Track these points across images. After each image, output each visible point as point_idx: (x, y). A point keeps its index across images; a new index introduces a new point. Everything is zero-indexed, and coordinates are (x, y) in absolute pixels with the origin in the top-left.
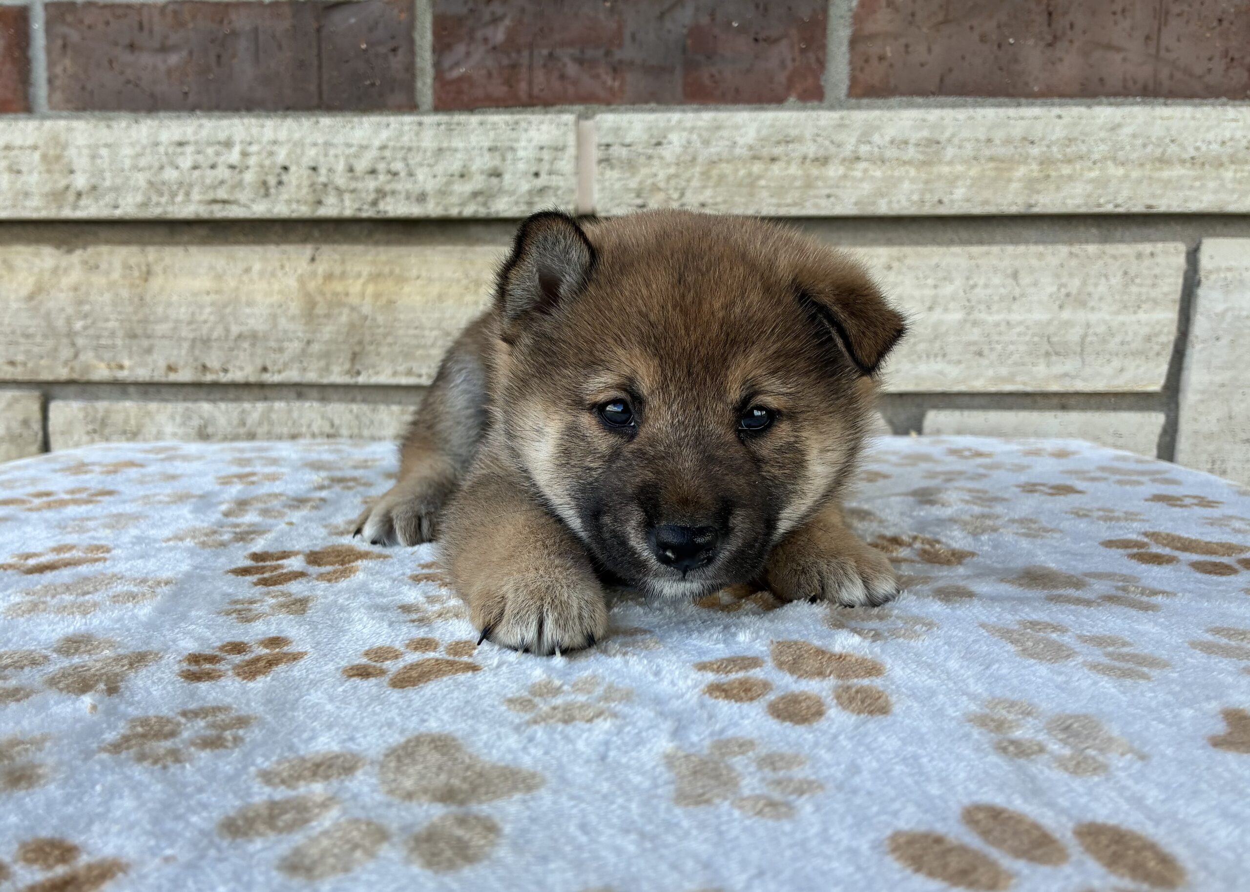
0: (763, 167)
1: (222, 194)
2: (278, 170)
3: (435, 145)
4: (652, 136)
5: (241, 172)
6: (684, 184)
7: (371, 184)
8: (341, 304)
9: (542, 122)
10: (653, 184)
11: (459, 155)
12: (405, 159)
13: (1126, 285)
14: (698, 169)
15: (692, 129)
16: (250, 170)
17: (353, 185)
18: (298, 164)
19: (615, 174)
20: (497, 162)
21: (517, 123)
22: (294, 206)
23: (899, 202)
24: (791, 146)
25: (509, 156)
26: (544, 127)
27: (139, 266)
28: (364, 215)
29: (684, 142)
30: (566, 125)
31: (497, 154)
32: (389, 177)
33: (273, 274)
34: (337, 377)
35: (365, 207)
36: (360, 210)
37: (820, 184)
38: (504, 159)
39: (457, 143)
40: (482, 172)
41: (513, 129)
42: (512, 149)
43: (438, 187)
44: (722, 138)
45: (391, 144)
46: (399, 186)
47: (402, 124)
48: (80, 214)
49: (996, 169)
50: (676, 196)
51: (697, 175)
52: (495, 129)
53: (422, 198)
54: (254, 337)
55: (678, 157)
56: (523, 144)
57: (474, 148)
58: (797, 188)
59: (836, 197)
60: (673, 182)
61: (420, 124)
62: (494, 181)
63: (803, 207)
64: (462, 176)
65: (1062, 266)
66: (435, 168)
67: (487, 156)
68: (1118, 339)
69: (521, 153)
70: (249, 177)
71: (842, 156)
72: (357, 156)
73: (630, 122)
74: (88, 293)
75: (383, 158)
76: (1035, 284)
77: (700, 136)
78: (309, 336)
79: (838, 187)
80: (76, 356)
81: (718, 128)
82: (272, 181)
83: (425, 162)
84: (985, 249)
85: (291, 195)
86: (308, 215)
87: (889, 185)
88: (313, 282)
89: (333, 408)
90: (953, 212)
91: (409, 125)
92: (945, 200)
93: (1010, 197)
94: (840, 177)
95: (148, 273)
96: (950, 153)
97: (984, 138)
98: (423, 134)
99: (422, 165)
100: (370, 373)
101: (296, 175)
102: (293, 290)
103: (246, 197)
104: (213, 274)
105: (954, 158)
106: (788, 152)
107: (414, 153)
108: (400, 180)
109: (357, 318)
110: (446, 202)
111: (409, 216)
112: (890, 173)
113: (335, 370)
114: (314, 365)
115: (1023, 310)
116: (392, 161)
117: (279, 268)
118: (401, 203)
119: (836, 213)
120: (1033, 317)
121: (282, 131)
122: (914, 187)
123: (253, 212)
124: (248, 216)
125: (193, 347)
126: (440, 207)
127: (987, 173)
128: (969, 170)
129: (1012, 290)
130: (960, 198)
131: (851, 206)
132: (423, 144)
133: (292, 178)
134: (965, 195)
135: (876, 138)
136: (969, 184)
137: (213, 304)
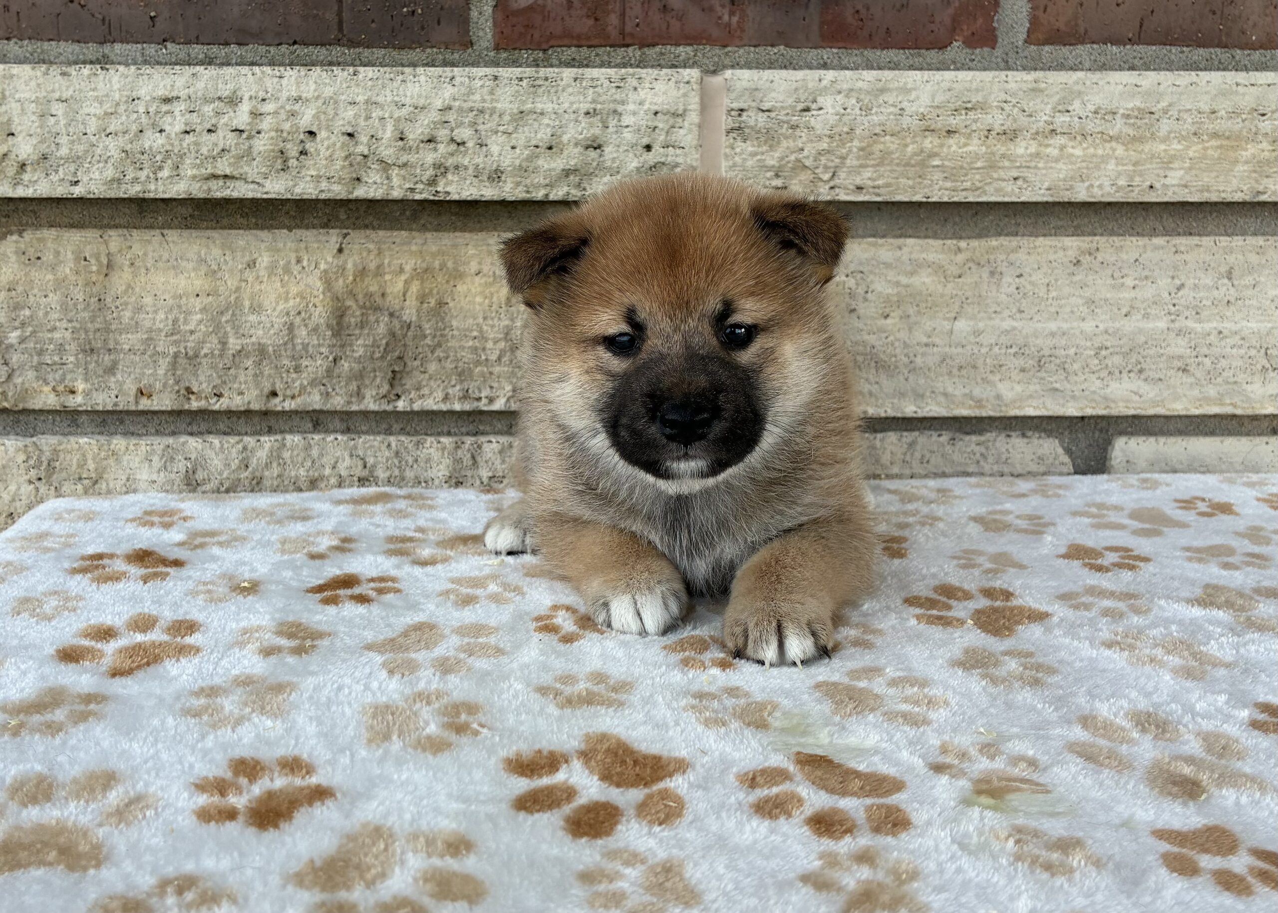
0: (937, 141)
1: (223, 166)
2: (302, 136)
4: (798, 101)
5: (249, 138)
6: (837, 161)
7: (430, 158)
8: (377, 309)
9: (656, 80)
10: (798, 160)
11: (546, 121)
12: (473, 125)
15: (849, 92)
16: (261, 136)
17: (404, 158)
18: (328, 128)
19: (749, 147)
20: (597, 131)
21: (623, 80)
22: (324, 185)
23: (1100, 187)
24: (972, 115)
25: (612, 123)
26: (660, 86)
28: (418, 197)
29: (839, 108)
30: (688, 83)
31: (596, 120)
32: (453, 147)
33: (287, 270)
34: (370, 404)
35: (420, 186)
36: (412, 190)
38: (605, 127)
39: (544, 104)
40: (576, 145)
41: (618, 87)
43: (517, 162)
44: (886, 103)
45: (456, 104)
46: (466, 163)
47: (471, 79)
49: (1221, 147)
50: (826, 177)
51: (855, 150)
52: (594, 87)
53: (496, 175)
54: (262, 351)
55: (832, 128)
56: (631, 107)
57: (565, 112)
58: (978, 169)
59: (1025, 180)
60: (823, 160)
61: (495, 78)
62: (593, 154)
63: (985, 193)
64: (550, 148)
66: (514, 136)
67: (584, 122)
69: (627, 120)
70: (261, 144)
71: (1035, 127)
72: (410, 120)
73: (771, 82)
75: (445, 123)
76: (1254, 285)
77: (859, 100)
78: (337, 351)
79: (1029, 167)
80: (10, 377)
82: (293, 150)
83: (501, 128)
84: (1195, 240)
85: (318, 170)
86: (343, 196)
87: (1091, 165)
88: (341, 281)
89: (364, 443)
90: (1166, 199)
91: (480, 79)
92: (1157, 185)
93: (1234, 181)
94: (1031, 155)
95: (109, 266)
96: (1165, 126)
97: (1206, 108)
98: (499, 92)
99: (496, 132)
100: (412, 396)
101: (326, 143)
102: (316, 293)
103: (256, 170)
104: (204, 269)
105: (1170, 132)
106: (968, 123)
107: (487, 116)
108: (466, 151)
109: (398, 327)
110: (528, 181)
111: (478, 198)
112: (1092, 150)
113: (368, 396)
114: (341, 388)
115: (1238, 316)
116: (457, 127)
117: (293, 261)
118: (468, 182)
119: (1023, 199)
120: (1249, 325)
121: (307, 84)
122: (1120, 168)
123: (265, 190)
124: (259, 196)
125: (174, 365)
126: (520, 188)
127: (1210, 152)
128: (1188, 148)
129: (1225, 291)
130: (1175, 182)
131: (1042, 191)
132: (499, 106)
133: (320, 147)
134: (1181, 179)
135: (1076, 105)
136: (1187, 165)
137: (204, 310)
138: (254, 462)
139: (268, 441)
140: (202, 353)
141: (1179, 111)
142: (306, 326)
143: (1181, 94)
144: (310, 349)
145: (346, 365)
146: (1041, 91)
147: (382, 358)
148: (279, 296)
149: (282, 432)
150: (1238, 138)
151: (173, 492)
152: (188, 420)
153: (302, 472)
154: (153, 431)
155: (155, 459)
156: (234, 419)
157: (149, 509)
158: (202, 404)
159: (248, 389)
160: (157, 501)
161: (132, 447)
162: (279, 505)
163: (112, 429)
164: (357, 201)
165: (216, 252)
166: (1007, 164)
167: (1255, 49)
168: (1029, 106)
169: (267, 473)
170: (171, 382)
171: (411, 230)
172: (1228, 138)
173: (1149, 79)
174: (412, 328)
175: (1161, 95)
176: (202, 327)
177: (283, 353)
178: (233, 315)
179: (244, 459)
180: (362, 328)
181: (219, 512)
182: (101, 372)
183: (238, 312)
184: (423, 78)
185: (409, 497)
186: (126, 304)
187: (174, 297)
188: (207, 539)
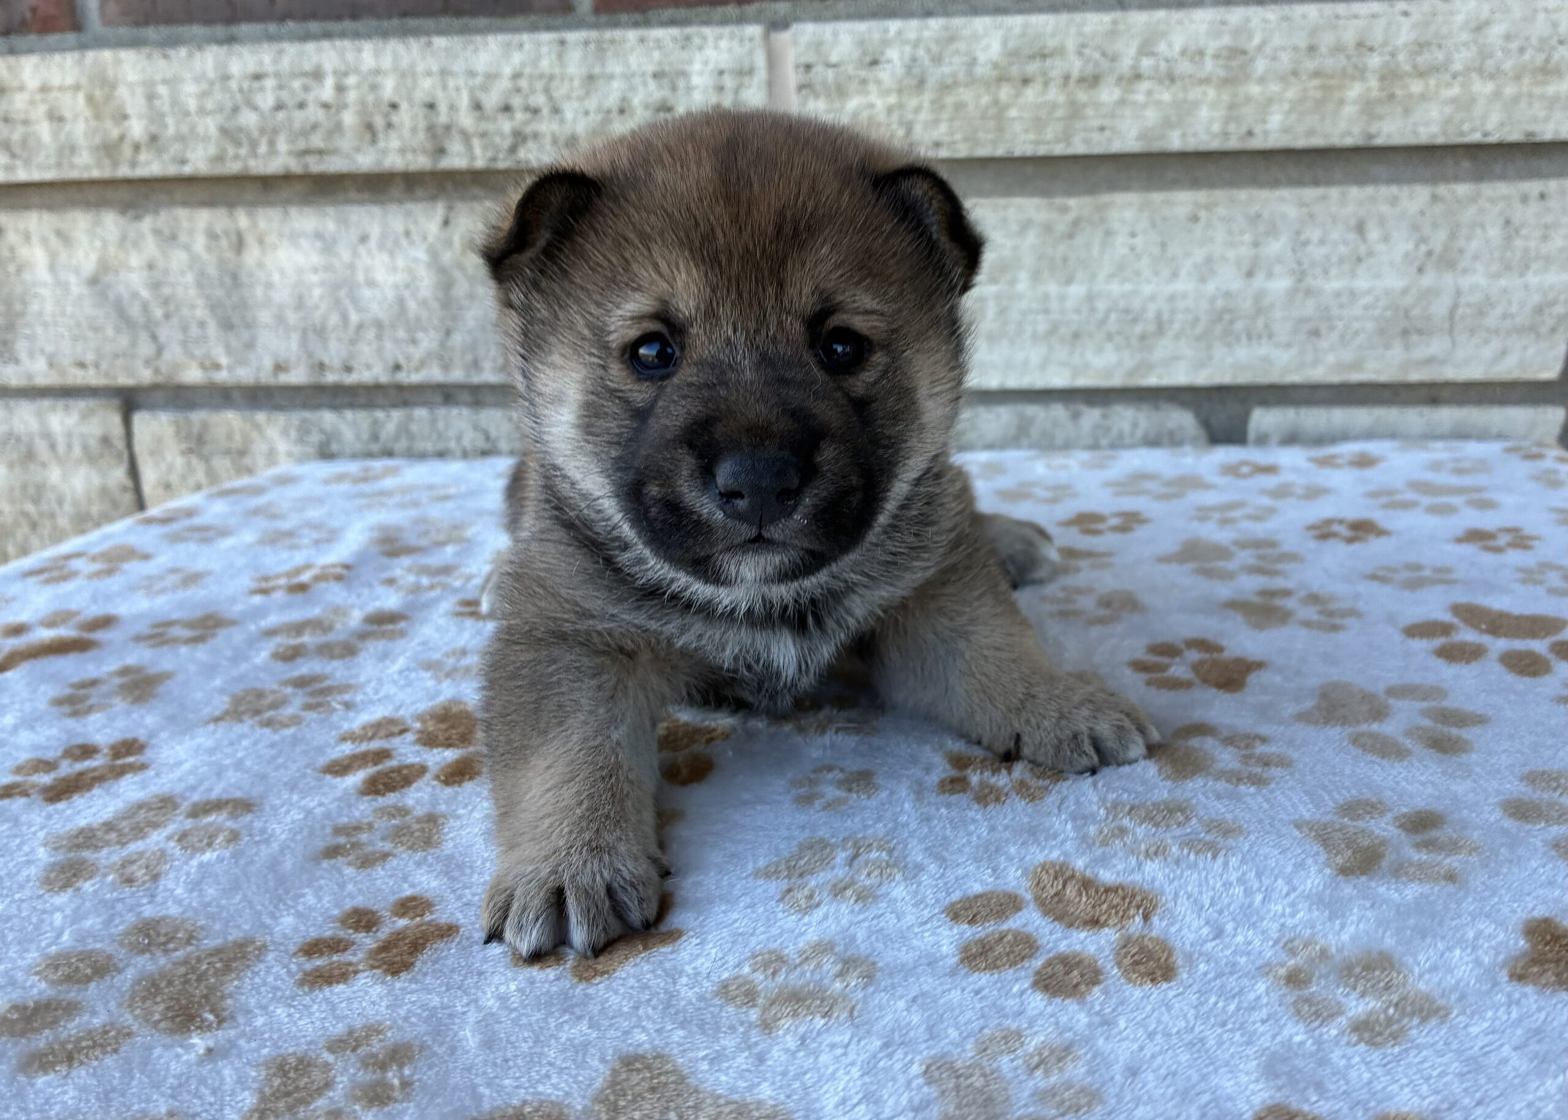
0: (1012, 92)
1: (317, 141)
2: (386, 109)
3: (584, 71)
4: (865, 53)
5: (338, 112)
6: (910, 117)
7: (506, 126)
9: (719, 37)
11: (616, 84)
12: (547, 91)
13: (1508, 239)
14: (927, 97)
15: (916, 44)
16: (349, 109)
17: (483, 127)
18: (410, 100)
20: (665, 93)
21: (688, 38)
22: (410, 156)
23: (1195, 135)
24: (1049, 62)
25: (681, 83)
26: (724, 44)
27: (227, 233)
29: (907, 58)
30: (751, 40)
31: (665, 82)
32: (528, 115)
35: (501, 156)
37: (1090, 112)
38: (674, 88)
40: (647, 106)
41: (683, 48)
42: (684, 74)
43: (590, 127)
44: (957, 52)
45: (528, 70)
46: (543, 130)
47: (539, 45)
48: (141, 172)
49: (1323, 87)
50: (901, 132)
51: (926, 104)
52: (659, 48)
54: (379, 323)
55: (900, 81)
57: (633, 75)
58: (1059, 119)
59: (1112, 129)
60: (895, 117)
61: (562, 43)
64: (622, 111)
65: (1422, 213)
66: (585, 101)
67: (652, 85)
68: (1498, 311)
69: (696, 80)
70: (349, 118)
71: (1118, 71)
72: (484, 88)
73: (835, 35)
74: (166, 272)
75: (518, 90)
76: (1386, 239)
77: (928, 51)
78: (448, 323)
79: (1114, 116)
80: (160, 351)
81: (952, 39)
82: (379, 122)
83: (574, 94)
85: (403, 142)
87: (1182, 112)
88: (448, 254)
90: (1269, 146)
92: (1256, 131)
94: (1116, 102)
98: (567, 57)
101: (408, 115)
103: (348, 144)
106: (1045, 70)
107: (558, 83)
108: (542, 119)
112: (1181, 95)
113: (486, 368)
116: (530, 94)
119: (1112, 150)
121: (385, 56)
122: (1213, 113)
123: (358, 164)
124: (351, 170)
125: (304, 338)
127: (1311, 92)
128: (1286, 89)
130: (1275, 127)
131: (1131, 141)
132: (569, 71)
134: (1281, 124)
142: (415, 298)
150: (1343, 75)
170: (304, 357)
172: (1331, 77)
182: (241, 347)
183: (354, 287)
184: (492, 47)
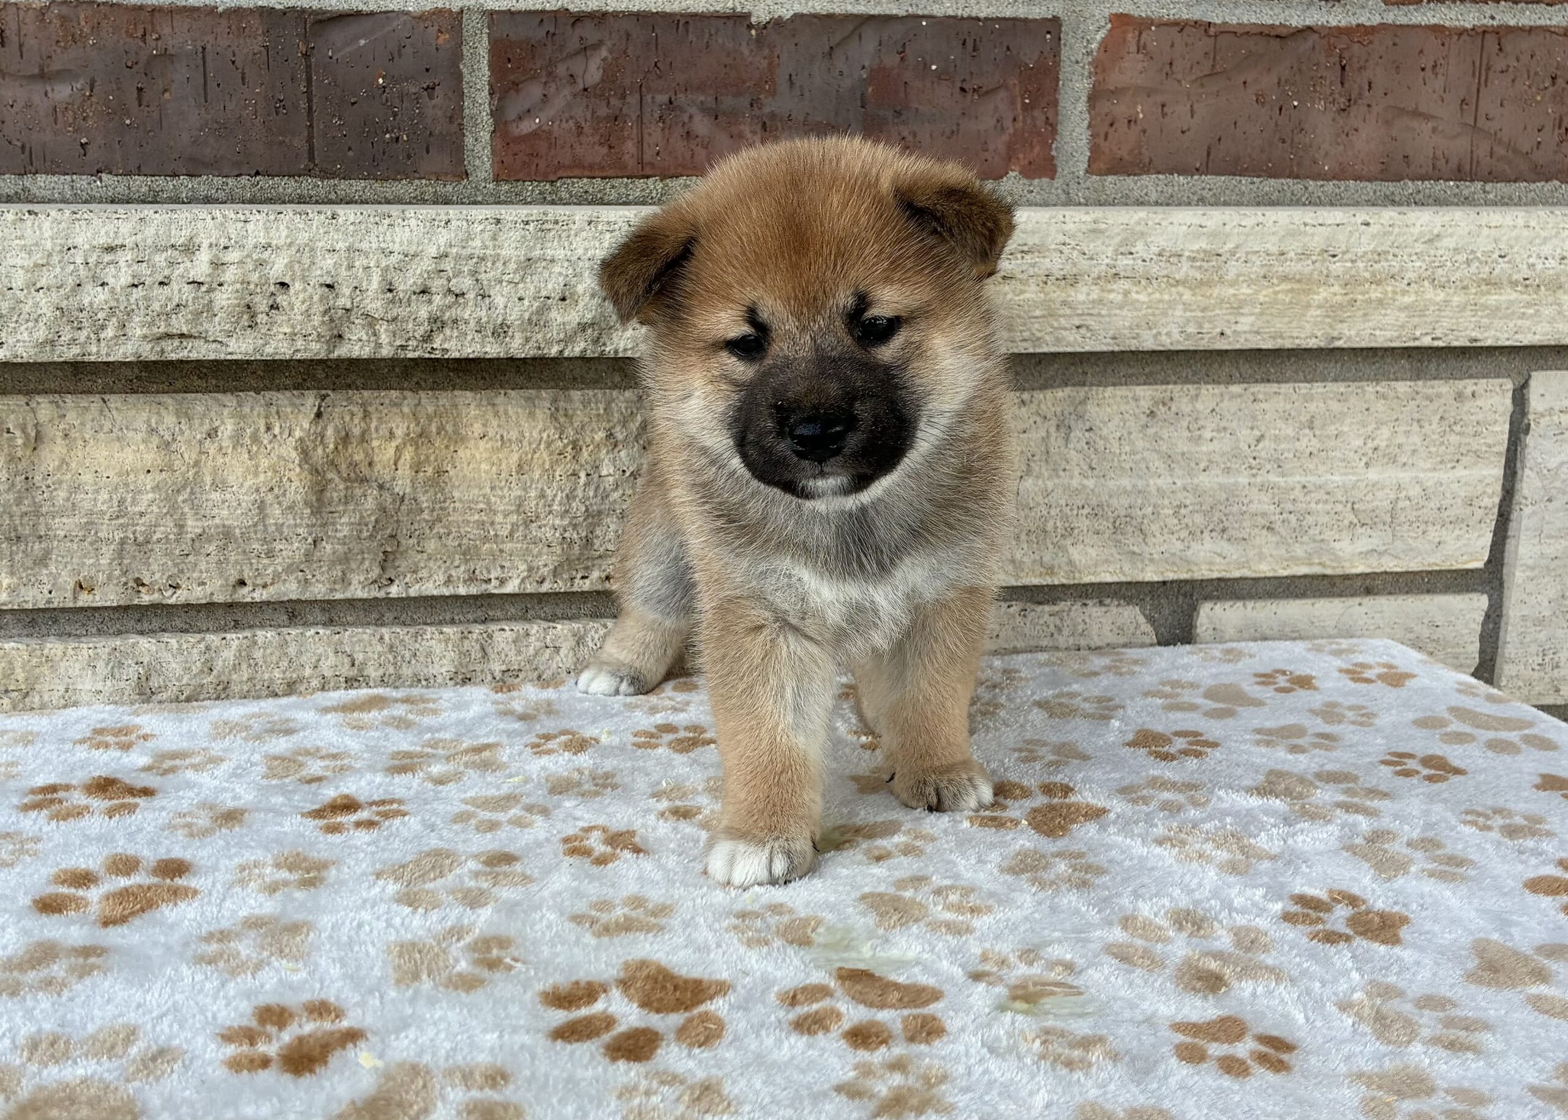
1: (180, 324)
2: (272, 288)
3: (522, 253)
7: (423, 313)
8: (363, 480)
11: (557, 269)
12: (474, 273)
18: (304, 279)
23: (1168, 334)
28: (410, 355)
32: (451, 299)
33: (255, 438)
34: (358, 591)
35: (412, 344)
36: (404, 348)
39: (555, 250)
43: (526, 316)
45: (454, 250)
46: (466, 316)
53: (501, 331)
54: (227, 534)
61: (498, 221)
63: (1046, 343)
64: (563, 299)
66: (521, 286)
70: (223, 299)
71: (1095, 273)
72: (399, 269)
75: (440, 272)
78: (318, 532)
83: (506, 278)
84: (1273, 387)
85: (293, 327)
86: (322, 355)
87: (1157, 312)
88: (320, 451)
89: (351, 637)
90: (1238, 347)
91: (480, 222)
92: (1228, 332)
93: (1307, 326)
94: (1093, 301)
95: (38, 437)
96: (1233, 269)
97: (1274, 250)
98: (502, 237)
99: (501, 282)
100: (407, 580)
101: (301, 296)
102: (291, 466)
103: (218, 328)
104: (155, 440)
105: (1238, 275)
106: (1024, 268)
107: (489, 264)
108: (466, 304)
109: (389, 500)
110: (539, 336)
111: (481, 355)
112: (1157, 296)
113: (355, 582)
114: (322, 574)
115: (1322, 468)
116: (455, 276)
117: (263, 429)
118: (469, 338)
119: (1087, 349)
120: (1333, 478)
121: (278, 229)
122: (1188, 314)
123: (230, 350)
124: (222, 357)
125: (120, 553)
126: (530, 344)
127: (1281, 296)
128: (1257, 292)
129: (1307, 442)
130: (1247, 328)
131: (1108, 340)
132: (503, 252)
133: (296, 299)
134: (1252, 325)
135: (1139, 247)
136: (1257, 310)
137: (156, 488)
138: (219, 665)
139: (235, 639)
140: (155, 538)
141: (1247, 253)
142: (279, 503)
143: (1248, 235)
144: (285, 530)
145: (328, 547)
146: (1102, 232)
147: (371, 537)
148: (248, 469)
149: (251, 627)
150: (1309, 280)
151: (123, 704)
152: (137, 616)
153: (277, 674)
154: (94, 630)
155: (100, 665)
156: (193, 613)
157: (98, 726)
158: (156, 597)
159: (211, 578)
160: (105, 716)
161: (70, 652)
162: (253, 716)
163: (44, 631)
164: (339, 361)
165: (170, 420)
166: (1068, 311)
167: (1328, 180)
168: (1090, 247)
169: (234, 677)
170: (117, 573)
171: (402, 389)
172: (1299, 281)
173: (1215, 217)
174: (406, 502)
175: (1228, 235)
176: (155, 508)
177: (252, 535)
178: (192, 493)
179: (207, 661)
180: (346, 503)
181: (185, 727)
182: (30, 563)
183: (197, 490)
184: (413, 222)
185: (406, 700)
186: (60, 482)
187: (119, 475)
188: (178, 762)
